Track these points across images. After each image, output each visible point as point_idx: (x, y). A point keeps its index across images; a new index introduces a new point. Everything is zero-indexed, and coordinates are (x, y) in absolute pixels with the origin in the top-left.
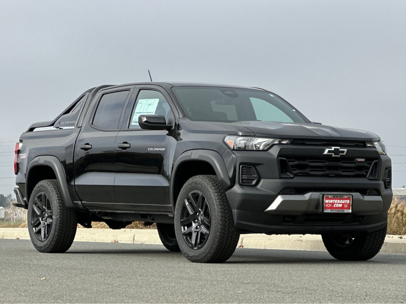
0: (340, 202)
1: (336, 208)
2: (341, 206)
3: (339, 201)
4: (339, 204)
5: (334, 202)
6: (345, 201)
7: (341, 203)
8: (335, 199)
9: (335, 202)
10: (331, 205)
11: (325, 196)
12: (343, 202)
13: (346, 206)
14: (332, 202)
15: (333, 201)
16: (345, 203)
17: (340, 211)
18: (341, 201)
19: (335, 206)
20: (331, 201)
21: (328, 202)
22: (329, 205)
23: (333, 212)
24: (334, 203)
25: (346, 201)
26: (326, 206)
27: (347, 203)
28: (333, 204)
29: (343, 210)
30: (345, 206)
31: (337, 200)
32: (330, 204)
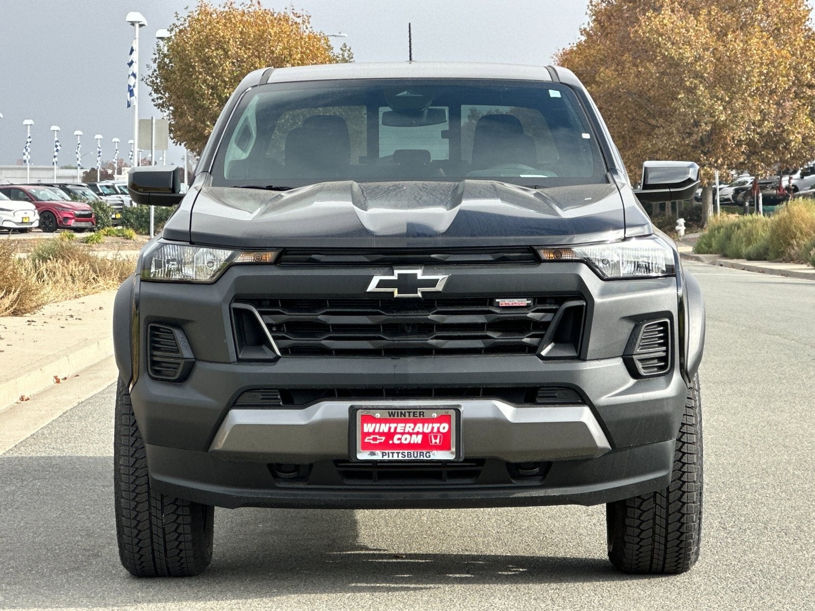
0: (415, 431)
1: (401, 446)
2: (420, 442)
3: (412, 425)
4: (411, 434)
5: (392, 430)
6: (433, 428)
7: (418, 433)
9: (398, 430)
10: (384, 438)
11: (359, 414)
12: (427, 428)
14: (386, 430)
15: (390, 428)
16: (432, 432)
17: (415, 455)
18: (419, 426)
19: (396, 441)
20: (384, 428)
21: (371, 430)
22: (375, 439)
23: (391, 458)
24: (395, 433)
25: (436, 426)
26: (366, 440)
28: (390, 435)
30: (434, 441)
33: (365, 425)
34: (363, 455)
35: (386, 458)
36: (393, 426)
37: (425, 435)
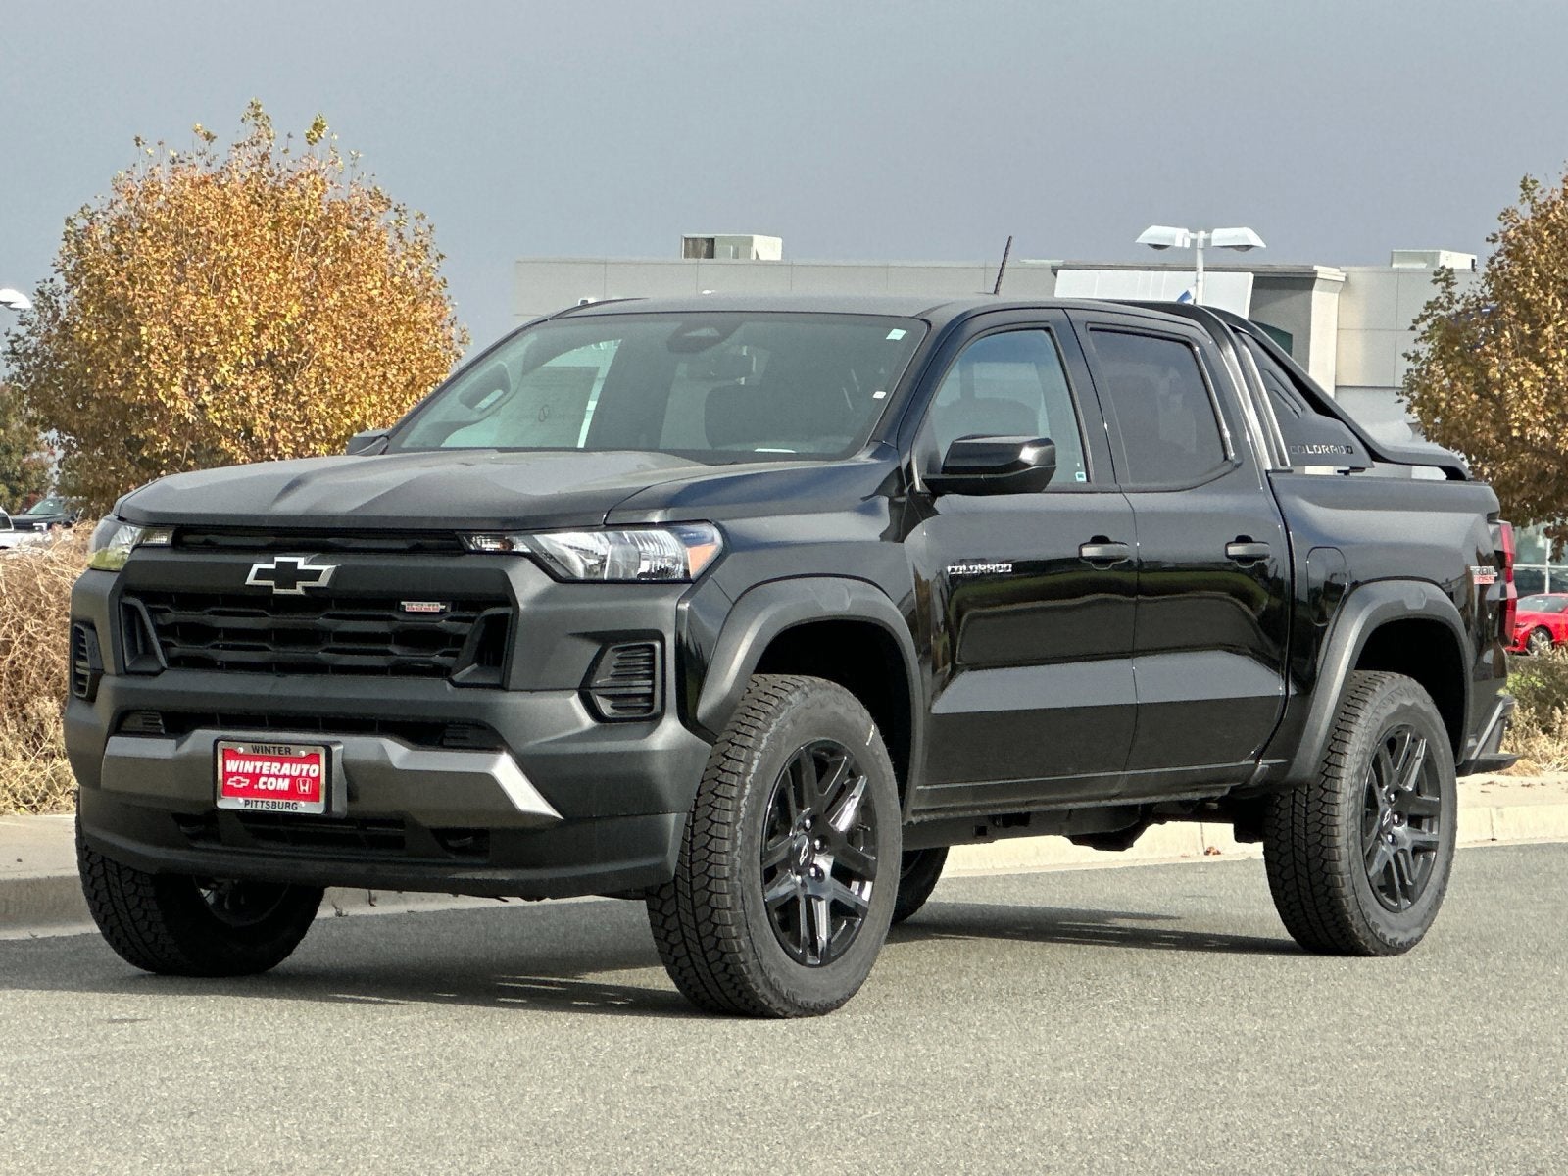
0: (282, 773)
2: (287, 788)
3: (278, 765)
4: (277, 777)
5: (257, 771)
6: (301, 771)
7: (285, 777)
8: (262, 759)
9: (264, 772)
10: (248, 781)
12: (294, 770)
13: (305, 788)
14: (251, 771)
16: (300, 776)
18: (287, 766)
19: (261, 786)
20: (249, 767)
21: (235, 770)
22: (239, 782)
24: (260, 775)
25: (305, 767)
26: (229, 783)
27: (308, 776)
28: (254, 777)
29: (291, 802)
30: (302, 788)
31: (268, 764)
32: (246, 775)
33: (228, 762)
34: (223, 804)
35: (248, 807)
36: (258, 764)
37: (293, 779)
